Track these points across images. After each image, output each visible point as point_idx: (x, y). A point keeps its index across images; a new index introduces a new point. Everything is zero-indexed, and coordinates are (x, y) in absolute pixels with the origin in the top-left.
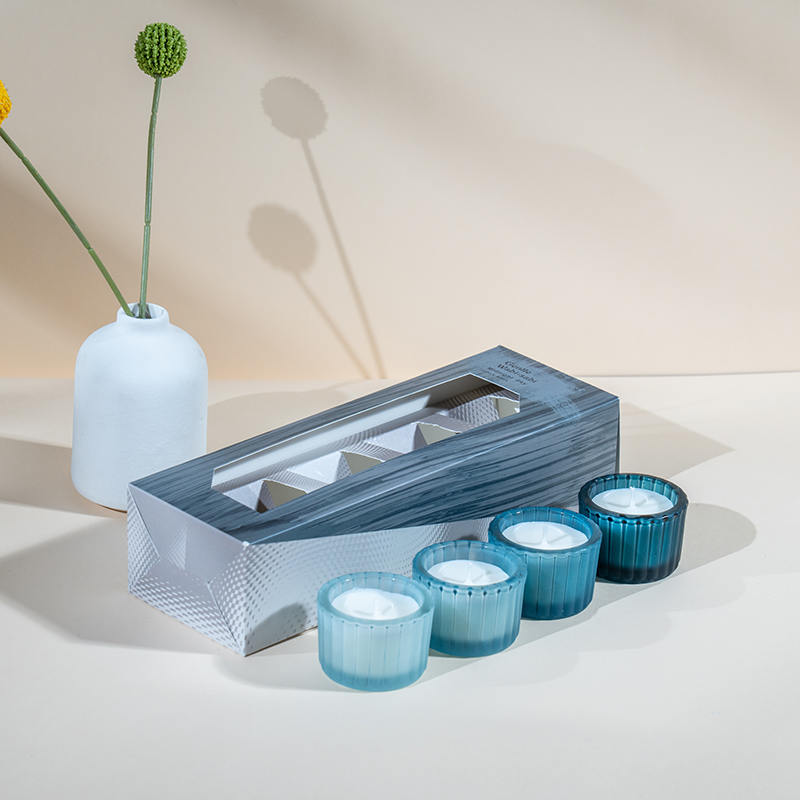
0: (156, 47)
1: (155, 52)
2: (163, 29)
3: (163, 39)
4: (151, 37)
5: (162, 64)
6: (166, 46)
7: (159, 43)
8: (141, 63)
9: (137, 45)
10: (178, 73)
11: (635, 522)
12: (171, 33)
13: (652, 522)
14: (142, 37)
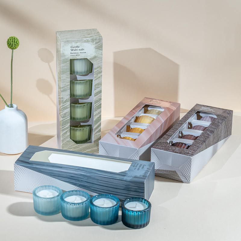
0: (12, 42)
1: (12, 43)
2: (13, 38)
3: (14, 40)
4: (11, 40)
5: (14, 46)
6: (14, 42)
7: (13, 41)
8: (8, 46)
9: (7, 42)
10: (18, 48)
11: (136, 212)
12: (15, 39)
13: (141, 212)
14: (8, 40)
